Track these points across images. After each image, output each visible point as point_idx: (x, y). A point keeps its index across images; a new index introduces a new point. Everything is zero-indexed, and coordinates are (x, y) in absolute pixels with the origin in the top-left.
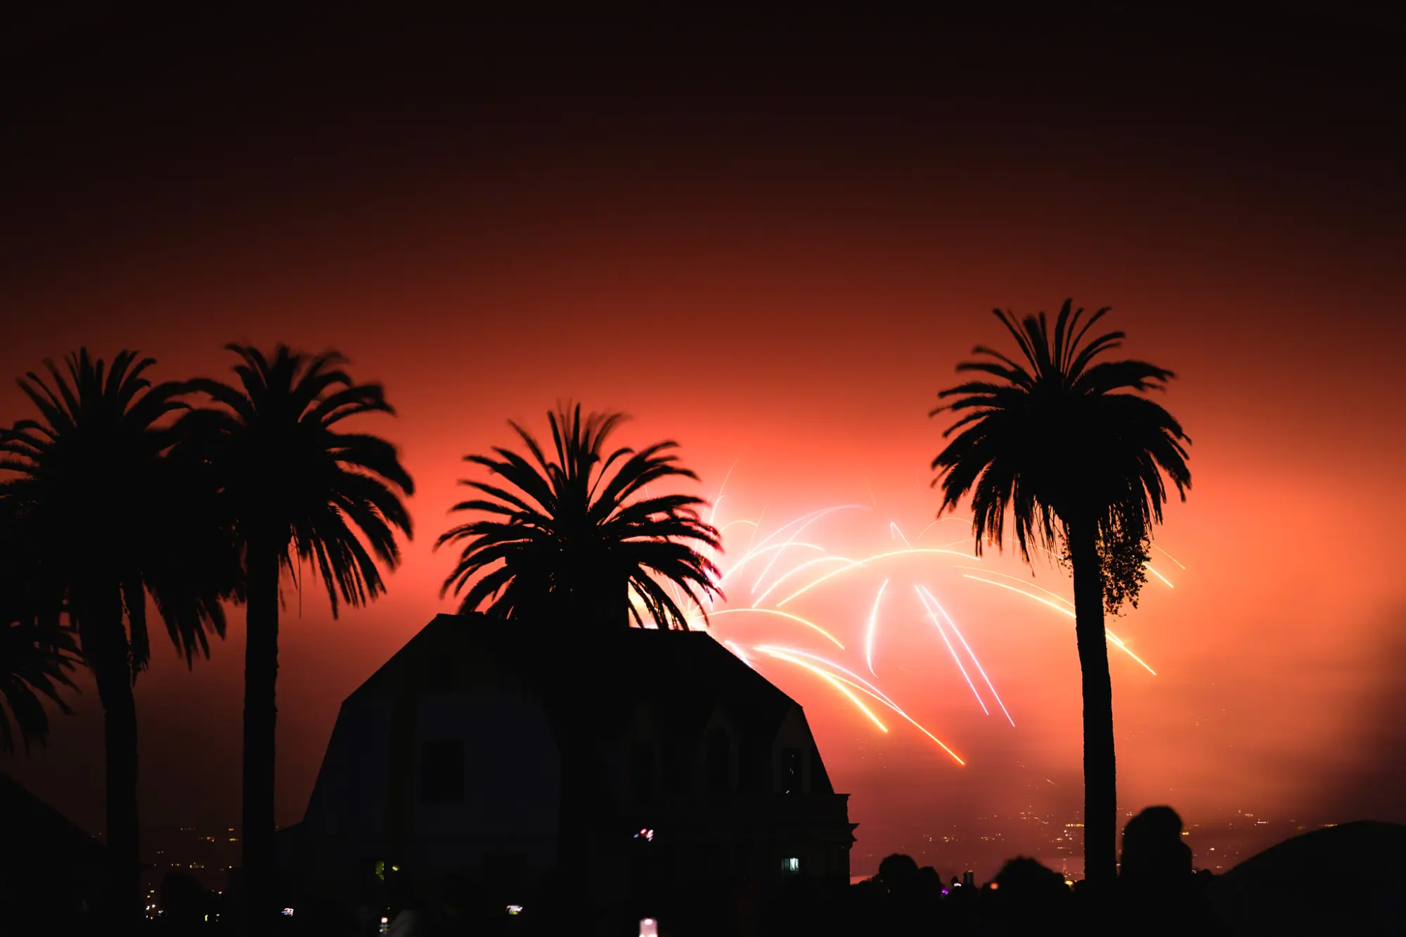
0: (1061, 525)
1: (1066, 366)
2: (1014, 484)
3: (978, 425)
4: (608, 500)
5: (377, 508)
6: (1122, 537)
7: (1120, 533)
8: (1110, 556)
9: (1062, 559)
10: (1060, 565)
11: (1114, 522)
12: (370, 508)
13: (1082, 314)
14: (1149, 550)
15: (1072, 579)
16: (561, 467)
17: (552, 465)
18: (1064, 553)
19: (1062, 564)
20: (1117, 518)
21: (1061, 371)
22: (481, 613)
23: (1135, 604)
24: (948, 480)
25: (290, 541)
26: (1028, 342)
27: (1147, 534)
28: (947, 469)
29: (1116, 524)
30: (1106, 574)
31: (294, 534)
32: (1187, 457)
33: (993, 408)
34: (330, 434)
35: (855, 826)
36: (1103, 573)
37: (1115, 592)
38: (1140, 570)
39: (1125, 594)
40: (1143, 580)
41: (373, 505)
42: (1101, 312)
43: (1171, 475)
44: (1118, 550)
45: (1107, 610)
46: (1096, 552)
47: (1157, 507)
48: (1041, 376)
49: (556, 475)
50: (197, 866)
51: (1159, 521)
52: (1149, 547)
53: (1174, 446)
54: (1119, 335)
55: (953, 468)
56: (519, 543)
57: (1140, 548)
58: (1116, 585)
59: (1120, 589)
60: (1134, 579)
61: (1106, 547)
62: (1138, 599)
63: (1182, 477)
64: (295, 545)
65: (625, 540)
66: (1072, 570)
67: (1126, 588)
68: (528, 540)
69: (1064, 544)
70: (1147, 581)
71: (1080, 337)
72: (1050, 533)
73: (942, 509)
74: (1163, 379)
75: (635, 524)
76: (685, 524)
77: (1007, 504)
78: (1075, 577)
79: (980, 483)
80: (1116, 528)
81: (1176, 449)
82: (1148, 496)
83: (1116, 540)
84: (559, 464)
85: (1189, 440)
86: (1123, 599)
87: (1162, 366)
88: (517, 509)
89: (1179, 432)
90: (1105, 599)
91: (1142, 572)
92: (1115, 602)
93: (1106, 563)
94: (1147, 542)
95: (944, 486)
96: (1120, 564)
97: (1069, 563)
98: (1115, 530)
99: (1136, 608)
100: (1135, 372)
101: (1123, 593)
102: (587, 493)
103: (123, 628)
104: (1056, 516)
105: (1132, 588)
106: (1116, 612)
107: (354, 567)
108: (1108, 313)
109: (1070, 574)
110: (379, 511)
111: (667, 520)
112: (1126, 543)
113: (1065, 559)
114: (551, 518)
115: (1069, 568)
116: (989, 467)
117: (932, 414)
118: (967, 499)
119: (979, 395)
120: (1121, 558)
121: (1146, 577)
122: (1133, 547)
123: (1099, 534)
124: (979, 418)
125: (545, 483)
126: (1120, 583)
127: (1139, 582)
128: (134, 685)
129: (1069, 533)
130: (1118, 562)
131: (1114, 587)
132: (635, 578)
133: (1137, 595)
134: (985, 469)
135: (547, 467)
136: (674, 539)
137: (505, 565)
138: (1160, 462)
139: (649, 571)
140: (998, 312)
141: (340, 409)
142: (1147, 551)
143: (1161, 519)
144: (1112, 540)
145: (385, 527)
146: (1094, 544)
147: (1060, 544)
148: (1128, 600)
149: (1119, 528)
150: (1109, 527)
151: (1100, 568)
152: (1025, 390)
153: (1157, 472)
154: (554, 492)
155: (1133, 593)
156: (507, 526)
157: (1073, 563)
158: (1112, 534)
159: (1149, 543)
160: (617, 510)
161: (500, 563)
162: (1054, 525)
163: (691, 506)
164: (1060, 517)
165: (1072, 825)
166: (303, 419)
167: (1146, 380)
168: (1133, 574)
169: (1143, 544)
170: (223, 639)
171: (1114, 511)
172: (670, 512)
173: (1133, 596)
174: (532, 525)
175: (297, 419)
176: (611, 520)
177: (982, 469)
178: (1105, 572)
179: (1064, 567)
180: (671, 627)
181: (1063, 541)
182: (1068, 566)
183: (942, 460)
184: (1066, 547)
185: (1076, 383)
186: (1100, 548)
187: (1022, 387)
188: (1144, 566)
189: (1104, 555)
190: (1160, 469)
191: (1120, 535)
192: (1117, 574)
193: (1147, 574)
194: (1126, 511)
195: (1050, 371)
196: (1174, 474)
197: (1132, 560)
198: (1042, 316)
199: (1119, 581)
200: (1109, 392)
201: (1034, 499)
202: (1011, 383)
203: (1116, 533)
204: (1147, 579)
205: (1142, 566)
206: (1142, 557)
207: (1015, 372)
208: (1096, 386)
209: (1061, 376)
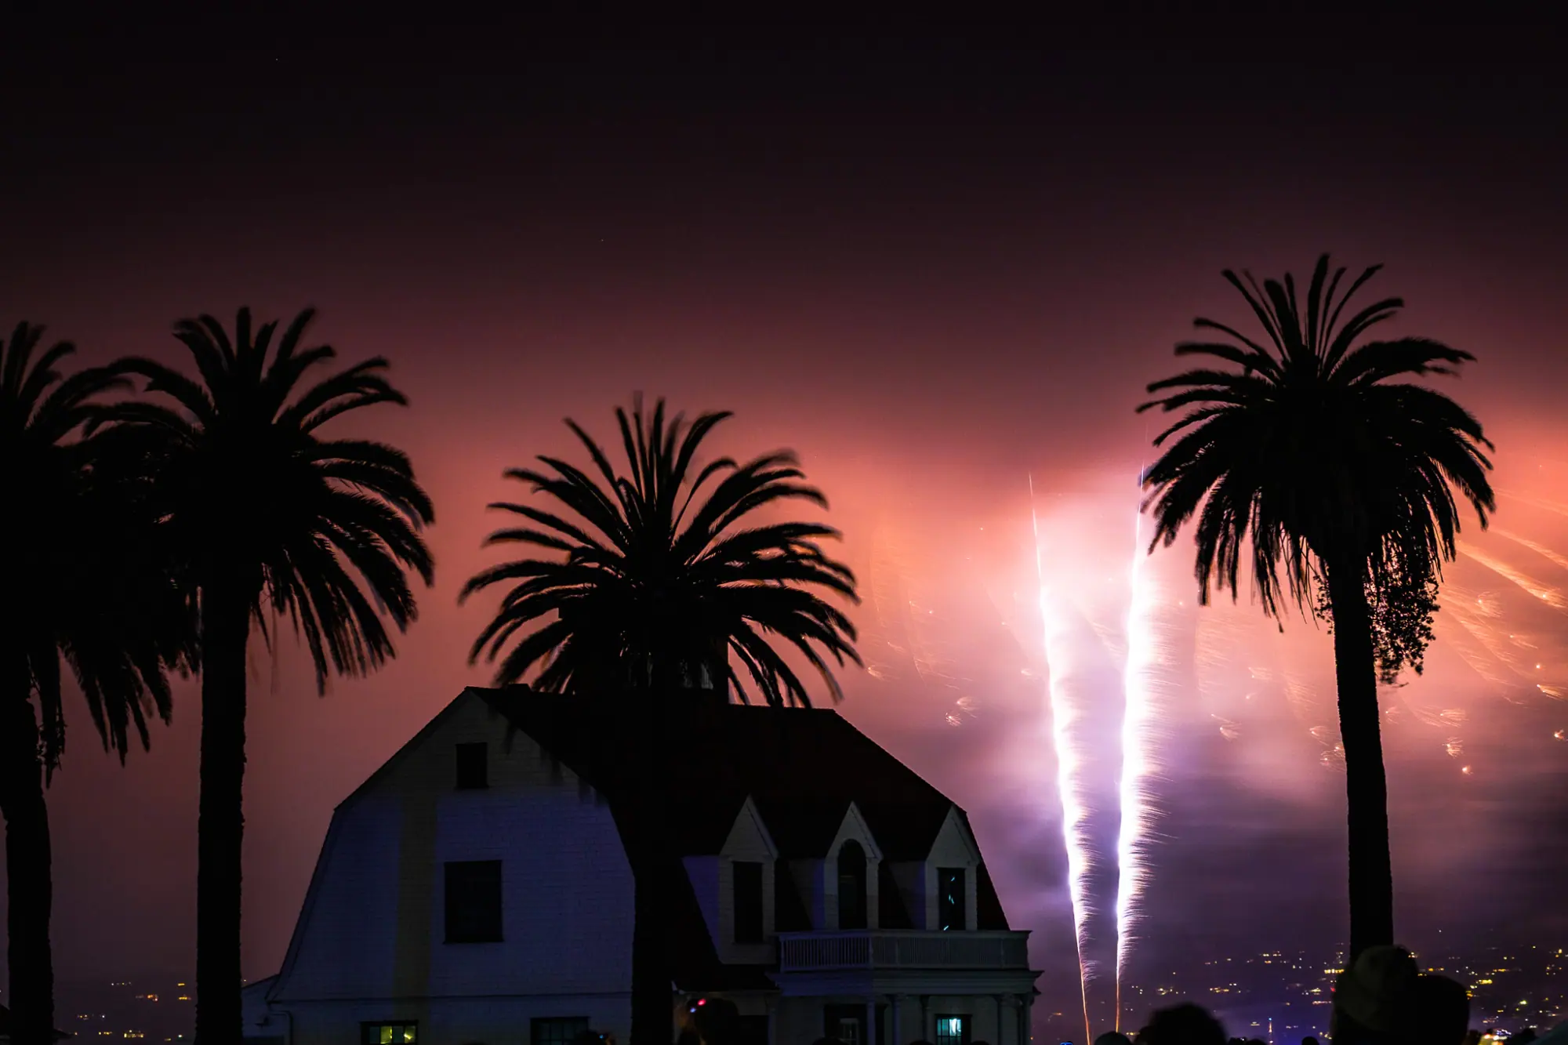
0: (1318, 563)
1: (1323, 350)
2: (1252, 506)
3: (1205, 427)
4: (699, 532)
5: (382, 541)
6: (1400, 579)
7: (1398, 574)
8: (1385, 604)
9: (1319, 608)
10: (1316, 616)
11: (1389, 558)
12: (373, 540)
13: (1343, 277)
14: (1437, 595)
15: (1333, 635)
16: (635, 485)
17: (622, 481)
18: (1320, 600)
19: (1320, 615)
20: (1393, 553)
21: (1317, 354)
22: (526, 685)
23: (1419, 669)
24: (1165, 500)
25: (262, 589)
26: (1271, 313)
27: (1433, 574)
28: (1162, 488)
29: (1391, 561)
30: (1378, 629)
31: (268, 580)
32: (1487, 466)
33: (1225, 404)
34: (313, 440)
35: (1038, 973)
36: (1375, 628)
37: (1391, 653)
38: (1424, 623)
39: (1404, 656)
40: (1429, 637)
41: (377, 536)
42: (1370, 272)
43: (1467, 494)
44: (1394, 596)
45: (1383, 679)
46: (1365, 599)
47: (1448, 536)
48: (1289, 360)
49: (628, 495)
50: (134, 1036)
51: (1450, 556)
52: (1437, 593)
53: (1470, 453)
54: (1397, 302)
55: (1170, 485)
56: (577, 589)
57: (1424, 593)
58: (1392, 644)
59: (1397, 649)
60: (1417, 635)
61: (1378, 593)
62: (1421, 663)
63: (1482, 495)
64: (268, 593)
65: (724, 585)
66: (1333, 623)
67: (1406, 648)
68: (590, 585)
69: (1321, 589)
70: (1434, 639)
71: (1342, 304)
73: (1156, 541)
74: (1454, 362)
75: (737, 564)
76: (805, 562)
77: (1242, 536)
78: (1335, 634)
79: (1207, 506)
80: (1392, 566)
81: (1475, 457)
82: (1436, 522)
83: (1392, 583)
84: (632, 480)
85: (1490, 446)
86: (1402, 663)
87: (1453, 344)
88: (577, 544)
89: (1476, 432)
90: (1378, 662)
91: (1428, 625)
92: (1391, 668)
93: (1378, 615)
94: (1435, 586)
95: (1157, 511)
96: (1398, 616)
97: (1328, 614)
98: (1390, 569)
99: (1420, 674)
100: (1415, 353)
101: (1401, 655)
102: (670, 521)
103: (31, 707)
104: (1311, 551)
105: (1414, 647)
106: (1392, 681)
107: (351, 621)
108: (1378, 272)
109: (1330, 629)
110: (385, 545)
111: (780, 557)
112: (1405, 587)
113: (1323, 609)
114: (622, 555)
115: (1328, 621)
116: (1219, 485)
117: (1142, 409)
118: (1189, 528)
119: (1204, 387)
120: (1399, 607)
121: (1432, 632)
122: (1415, 592)
123: (1369, 575)
124: (1206, 417)
125: (613, 508)
126: (1398, 641)
127: (1423, 640)
128: (48, 786)
129: (1328, 574)
130: (1395, 613)
131: (1389, 647)
132: (736, 637)
133: (1421, 657)
134: (1213, 486)
135: (615, 485)
136: (790, 583)
137: (560, 619)
138: (1453, 475)
139: (756, 627)
140: (1229, 275)
141: (328, 404)
142: (1434, 598)
143: (1453, 555)
144: (1387, 583)
145: (394, 566)
146: (1362, 589)
147: (1316, 589)
148: (1409, 664)
149: (1396, 567)
150: (1382, 565)
151: (1371, 623)
152: (1268, 379)
153: (1448, 491)
154: (625, 521)
155: (1414, 655)
156: (561, 567)
157: (1333, 613)
158: (1387, 574)
159: (1437, 586)
160: (711, 545)
161: (553, 616)
162: (1308, 563)
163: (813, 540)
164: (1317, 553)
165: (1333, 971)
166: (279, 420)
167: (1430, 362)
168: (1415, 629)
169: (1429, 587)
170: (167, 724)
171: (1390, 544)
172: (784, 546)
173: (1415, 658)
174: (596, 565)
175: (272, 419)
176: (704, 557)
177: (1209, 486)
178: (1377, 626)
179: (1321, 619)
180: (786, 704)
181: (1320, 585)
182: (1327, 618)
183: (1155, 475)
184: (1323, 592)
185: (1336, 370)
186: (1370, 594)
187: (1262, 376)
188: (1431, 618)
189: (1375, 604)
190: (1451, 485)
191: (1397, 576)
192: (1392, 632)
193: (1435, 628)
194: (1405, 543)
195: (1301, 357)
196: (1470, 491)
197: (1414, 610)
198: (1289, 279)
199: (1396, 638)
200: (1382, 382)
201: (1281, 527)
202: (1248, 370)
203: (1391, 573)
204: (1435, 636)
205: (1428, 618)
206: (1427, 606)
207: (1253, 355)
208: (1364, 373)
209: (1319, 360)
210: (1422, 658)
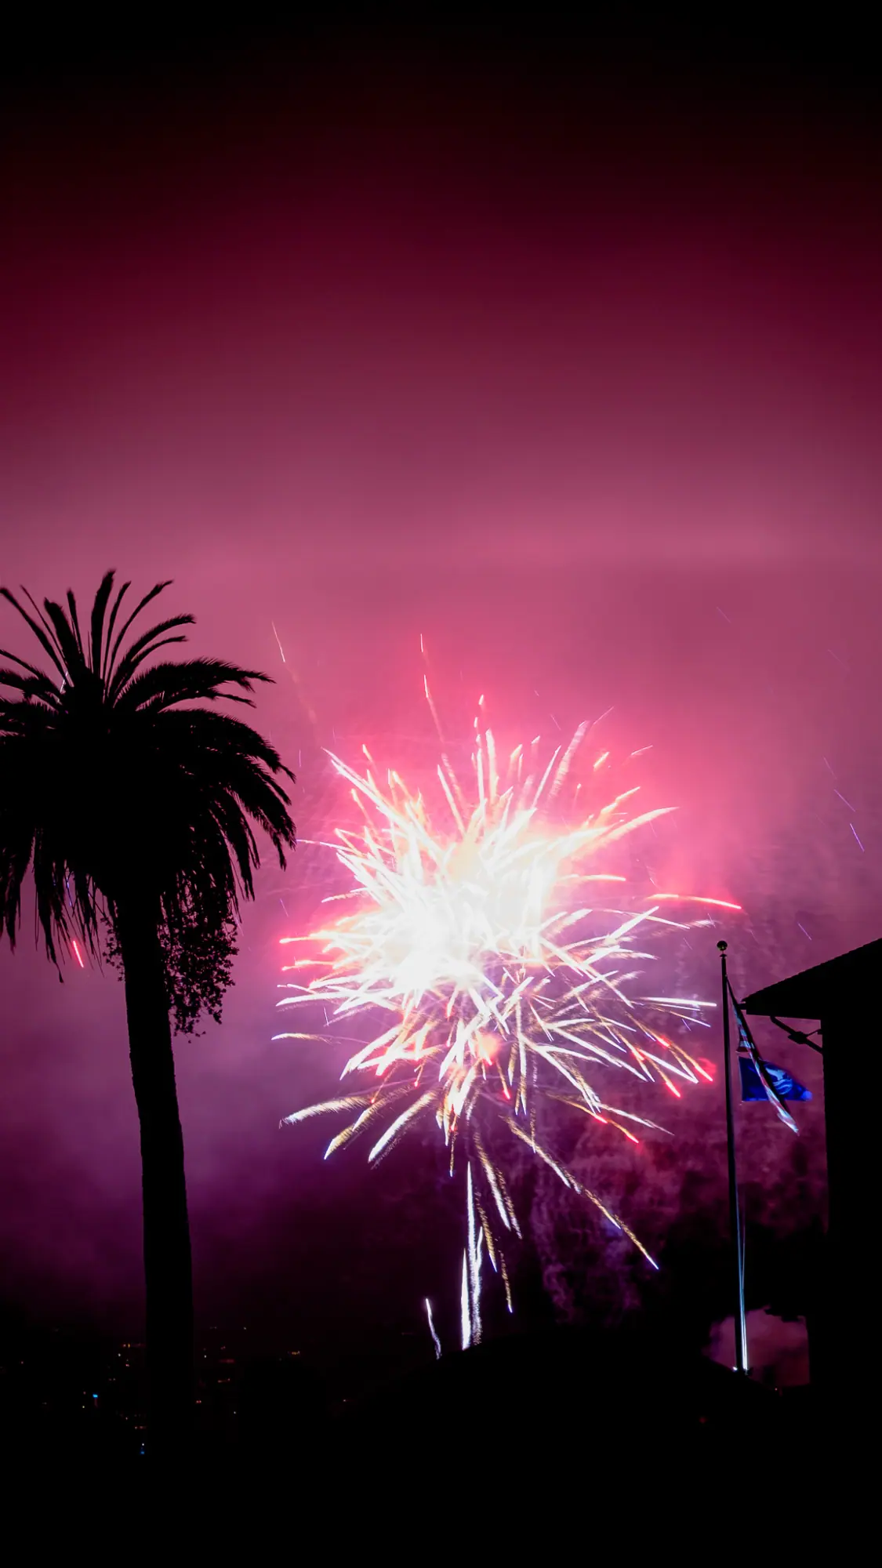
0: (106, 904)
1: (108, 671)
2: (35, 842)
6: (196, 920)
7: (193, 914)
8: (179, 947)
9: (108, 953)
10: (104, 963)
11: (183, 897)
13: (128, 595)
14: (236, 937)
15: (123, 982)
18: (109, 945)
19: (108, 961)
20: (187, 891)
21: (101, 677)
23: (217, 1017)
26: (51, 633)
27: (231, 913)
29: (186, 901)
30: (173, 975)
32: (286, 799)
36: (169, 973)
37: (187, 1001)
38: (222, 967)
39: (202, 1004)
40: (227, 981)
42: (157, 590)
43: (266, 828)
44: (190, 938)
45: (178, 1027)
46: (159, 942)
47: (247, 875)
48: (72, 685)
51: (250, 895)
52: (236, 934)
53: (268, 784)
54: (188, 619)
57: (222, 934)
58: (189, 990)
59: (194, 996)
60: (215, 980)
61: (172, 935)
62: (221, 1011)
63: (282, 826)
66: (123, 968)
67: (203, 995)
70: (234, 984)
71: (126, 626)
72: (89, 913)
74: (246, 685)
77: (23, 875)
78: (128, 980)
80: (187, 905)
81: (273, 789)
82: (233, 856)
83: (187, 924)
85: (290, 775)
86: (199, 1011)
87: (242, 664)
89: (273, 760)
90: (173, 1011)
91: (226, 970)
92: (188, 1016)
93: (172, 959)
94: (233, 926)
96: (194, 959)
97: (118, 959)
98: (185, 909)
99: (220, 1022)
100: (205, 677)
101: (198, 1002)
104: (98, 891)
105: (211, 993)
106: (190, 1029)
108: (166, 590)
109: (120, 976)
112: (201, 929)
113: (112, 954)
115: (118, 967)
120: (194, 951)
121: (232, 978)
123: (162, 917)
126: (195, 987)
127: (221, 985)
129: (117, 915)
130: (191, 956)
131: (185, 993)
133: (219, 1004)
138: (249, 807)
142: (234, 940)
143: (252, 893)
144: (181, 925)
146: (156, 930)
147: (104, 934)
148: (207, 1012)
149: (191, 907)
150: (177, 904)
151: (164, 966)
152: (48, 706)
153: (245, 823)
155: (214, 1002)
157: (123, 958)
158: (179, 913)
159: (236, 926)
162: (95, 903)
164: (104, 891)
167: (222, 688)
168: (212, 974)
169: (227, 928)
171: (183, 882)
173: (213, 1005)
178: (171, 970)
179: (111, 966)
181: (108, 928)
182: (117, 964)
184: (112, 935)
185: (124, 695)
186: (163, 936)
187: (43, 702)
188: (230, 962)
189: (169, 947)
190: (249, 817)
191: (192, 917)
192: (189, 975)
193: (233, 973)
194: (201, 880)
195: (85, 679)
196: (270, 824)
197: (211, 953)
198: (70, 596)
199: (193, 984)
200: (173, 707)
201: (65, 866)
202: (28, 695)
203: (185, 914)
204: (234, 981)
205: (226, 961)
206: (225, 948)
207: (32, 679)
208: (153, 697)
209: (102, 684)
210: (221, 1005)
